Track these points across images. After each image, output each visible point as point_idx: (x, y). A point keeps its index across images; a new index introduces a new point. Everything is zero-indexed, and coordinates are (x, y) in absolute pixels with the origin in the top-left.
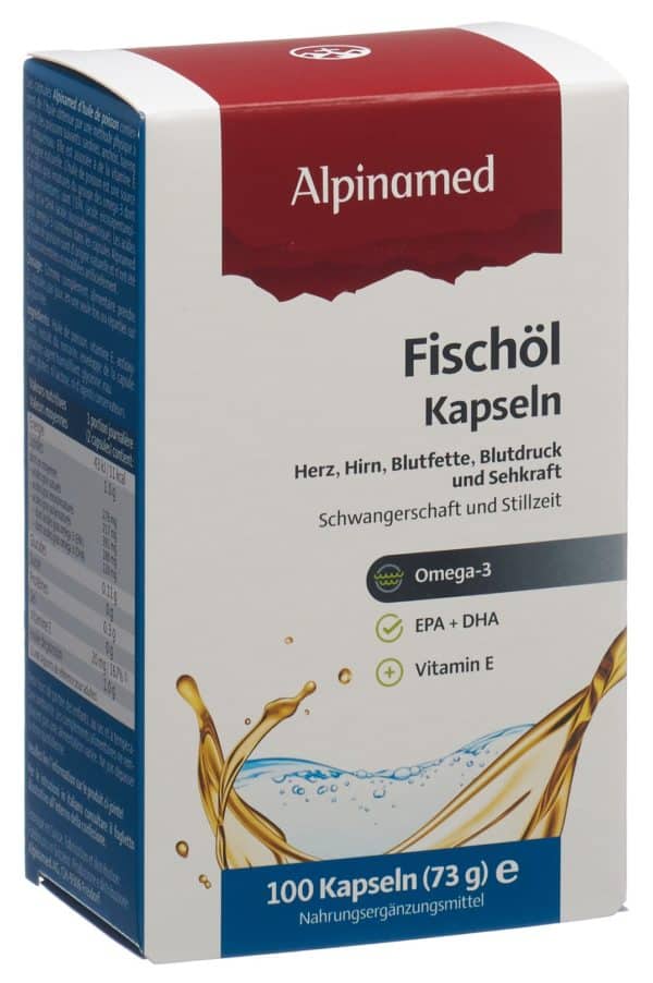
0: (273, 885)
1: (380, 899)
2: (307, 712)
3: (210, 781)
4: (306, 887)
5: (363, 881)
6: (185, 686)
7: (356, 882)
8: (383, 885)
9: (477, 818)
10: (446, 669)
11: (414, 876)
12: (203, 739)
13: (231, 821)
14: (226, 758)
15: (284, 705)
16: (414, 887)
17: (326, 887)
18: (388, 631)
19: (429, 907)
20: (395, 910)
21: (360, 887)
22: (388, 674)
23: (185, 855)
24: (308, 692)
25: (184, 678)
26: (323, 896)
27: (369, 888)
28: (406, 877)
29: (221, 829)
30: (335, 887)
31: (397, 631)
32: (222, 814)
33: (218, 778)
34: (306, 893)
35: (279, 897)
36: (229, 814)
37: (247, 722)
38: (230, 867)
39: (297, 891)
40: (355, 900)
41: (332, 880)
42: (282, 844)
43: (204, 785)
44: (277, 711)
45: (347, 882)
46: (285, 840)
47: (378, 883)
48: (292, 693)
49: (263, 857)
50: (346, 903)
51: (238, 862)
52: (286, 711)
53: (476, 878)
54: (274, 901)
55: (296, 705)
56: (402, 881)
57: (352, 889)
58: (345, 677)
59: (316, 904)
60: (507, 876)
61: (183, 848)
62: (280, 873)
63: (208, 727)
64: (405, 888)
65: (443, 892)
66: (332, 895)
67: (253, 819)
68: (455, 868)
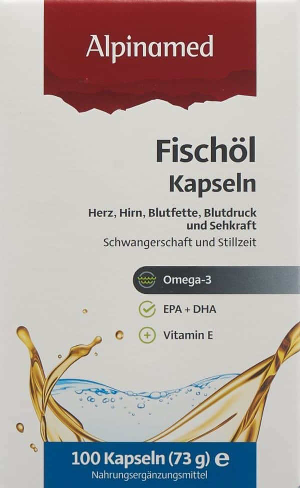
0: (75, 454)
1: (142, 468)
2: (96, 354)
3: (37, 390)
4: (96, 456)
5: (131, 456)
6: (22, 333)
7: (126, 456)
8: (144, 460)
9: (203, 426)
10: (183, 336)
11: (163, 457)
12: (33, 365)
13: (49, 414)
14: (47, 376)
15: (82, 349)
16: (163, 463)
17: (108, 458)
18: (146, 311)
19: (172, 476)
20: (151, 476)
21: (129, 460)
22: (146, 336)
23: (22, 431)
24: (97, 342)
25: (21, 328)
26: (106, 463)
27: (135, 461)
28: (158, 457)
29: (44, 417)
30: (114, 458)
31: (152, 311)
32: (44, 409)
33: (42, 388)
34: (95, 460)
35: (79, 461)
37: (60, 356)
38: (49, 441)
39: (90, 458)
40: (126, 467)
41: (112, 454)
42: (81, 430)
43: (33, 391)
44: (77, 352)
45: (121, 456)
46: (83, 428)
47: (141, 458)
48: (87, 342)
49: (70, 437)
50: (120, 468)
51: (54, 438)
52: (83, 352)
53: (202, 461)
54: (76, 463)
55: (90, 349)
56: (155, 459)
57: (124, 460)
58: (119, 336)
59: (102, 467)
60: (221, 462)
61: (20, 427)
62: (80, 447)
63: (35, 358)
64: (158, 463)
65: (181, 468)
66: (112, 463)
67: (62, 413)
68: (189, 454)
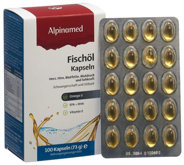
0: (46, 149)
1: (64, 151)
2: (52, 120)
5: (61, 148)
6: (31, 115)
8: (65, 149)
10: (75, 112)
11: (70, 147)
13: (39, 138)
16: (70, 149)
18: (65, 106)
19: (72, 153)
20: (67, 153)
22: (65, 113)
23: (31, 144)
24: (52, 116)
25: (31, 114)
26: (54, 151)
29: (37, 139)
31: (67, 106)
36: (38, 137)
37: (41, 121)
38: (39, 146)
39: (50, 150)
40: (60, 151)
41: (56, 148)
43: (34, 132)
44: (46, 119)
45: (58, 148)
48: (49, 116)
50: (58, 152)
51: (40, 145)
52: (48, 119)
53: (80, 147)
54: (46, 152)
56: (68, 148)
58: (58, 114)
60: (85, 147)
61: (31, 143)
62: (47, 147)
63: (35, 122)
65: (75, 150)
66: (56, 150)
68: (77, 146)
